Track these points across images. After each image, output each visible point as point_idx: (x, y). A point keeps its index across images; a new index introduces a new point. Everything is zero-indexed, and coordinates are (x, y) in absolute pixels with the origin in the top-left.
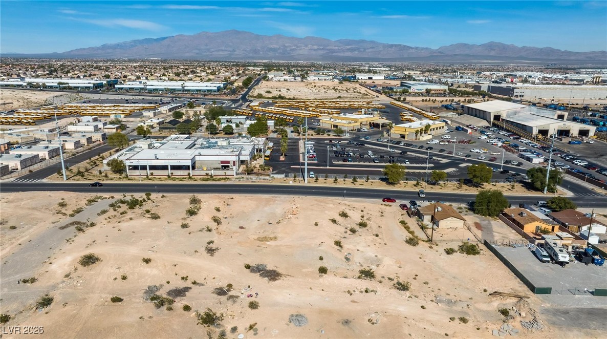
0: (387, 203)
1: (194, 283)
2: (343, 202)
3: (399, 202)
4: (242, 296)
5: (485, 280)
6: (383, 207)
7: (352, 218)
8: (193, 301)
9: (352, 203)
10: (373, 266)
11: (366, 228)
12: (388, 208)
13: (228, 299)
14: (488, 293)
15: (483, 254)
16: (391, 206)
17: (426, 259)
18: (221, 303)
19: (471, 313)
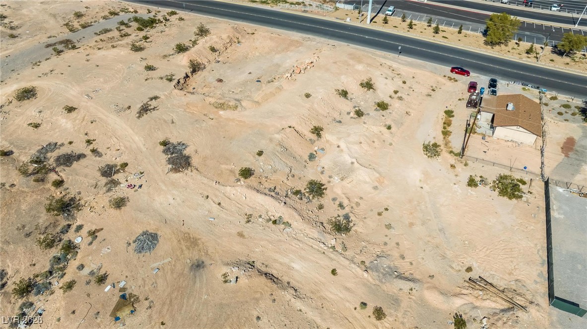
0: (454, 75)
1: (94, 151)
2: (389, 63)
3: (474, 76)
4: (124, 185)
5: (487, 250)
6: (444, 81)
7: (378, 92)
8: (72, 175)
9: (401, 67)
10: (336, 178)
11: (384, 112)
12: (449, 84)
13: (106, 184)
14: (469, 275)
15: (527, 202)
16: (456, 81)
17: (427, 184)
18: (95, 188)
19: (404, 304)
